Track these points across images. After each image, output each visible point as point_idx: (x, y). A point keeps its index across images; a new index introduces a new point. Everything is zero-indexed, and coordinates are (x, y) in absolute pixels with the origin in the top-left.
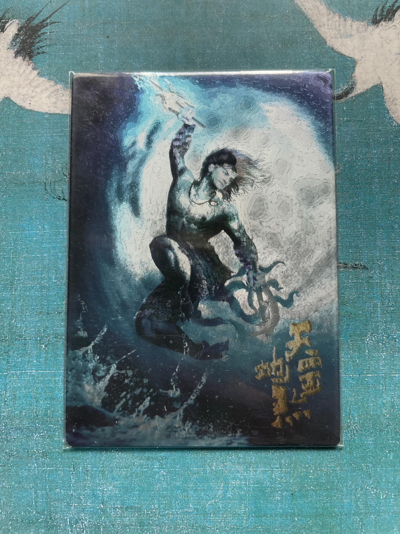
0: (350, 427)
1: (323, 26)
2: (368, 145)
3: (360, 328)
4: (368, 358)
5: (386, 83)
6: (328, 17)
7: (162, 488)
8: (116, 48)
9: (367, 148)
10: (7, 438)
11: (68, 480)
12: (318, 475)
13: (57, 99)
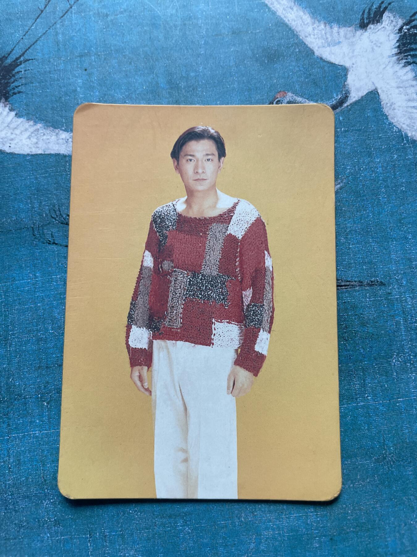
0: (386, 459)
1: (309, 36)
2: (370, 155)
3: (385, 349)
4: (397, 381)
5: (381, 88)
6: (313, 26)
7: (189, 547)
8: (95, 80)
9: (369, 157)
10: (15, 508)
11: (85, 549)
12: (357, 515)
13: (37, 139)
